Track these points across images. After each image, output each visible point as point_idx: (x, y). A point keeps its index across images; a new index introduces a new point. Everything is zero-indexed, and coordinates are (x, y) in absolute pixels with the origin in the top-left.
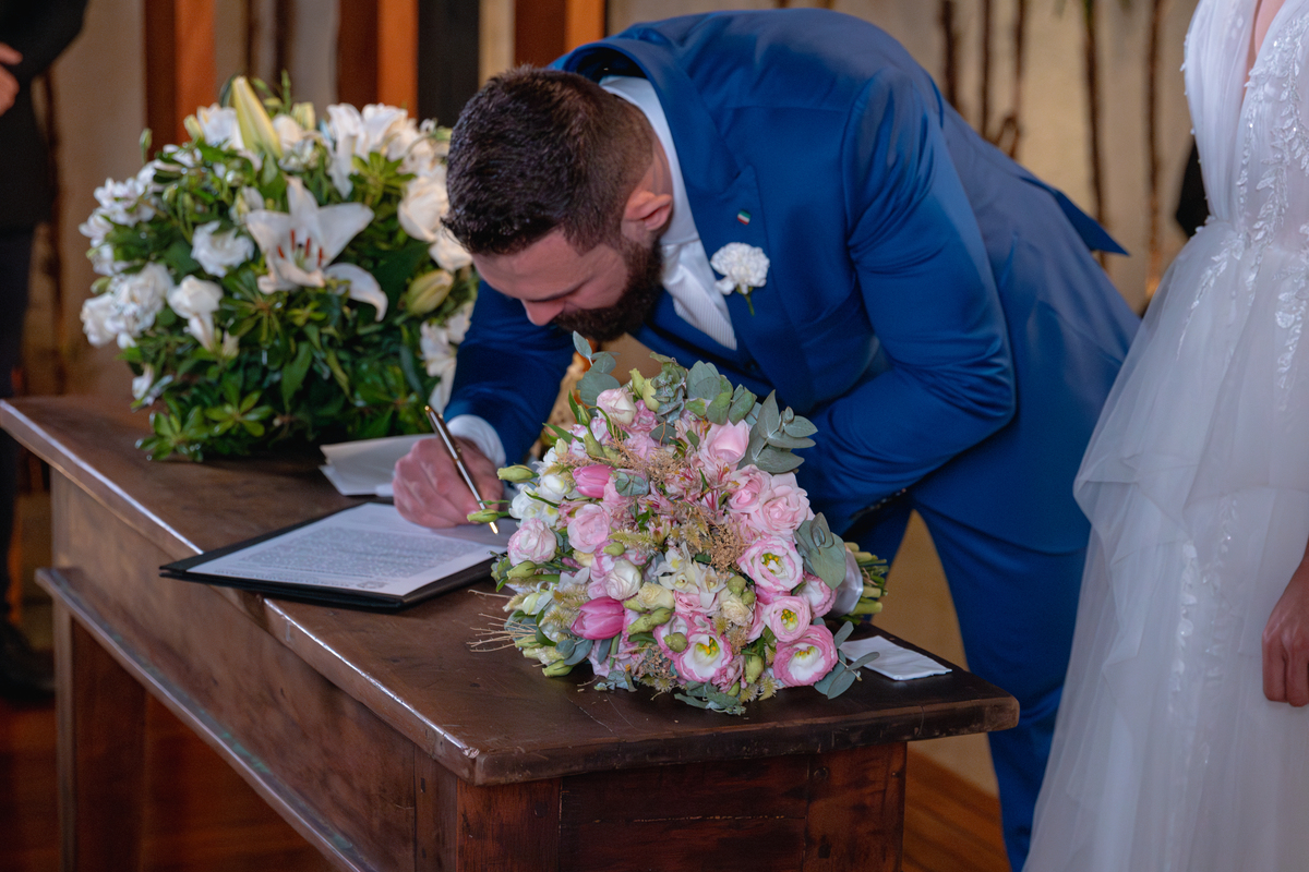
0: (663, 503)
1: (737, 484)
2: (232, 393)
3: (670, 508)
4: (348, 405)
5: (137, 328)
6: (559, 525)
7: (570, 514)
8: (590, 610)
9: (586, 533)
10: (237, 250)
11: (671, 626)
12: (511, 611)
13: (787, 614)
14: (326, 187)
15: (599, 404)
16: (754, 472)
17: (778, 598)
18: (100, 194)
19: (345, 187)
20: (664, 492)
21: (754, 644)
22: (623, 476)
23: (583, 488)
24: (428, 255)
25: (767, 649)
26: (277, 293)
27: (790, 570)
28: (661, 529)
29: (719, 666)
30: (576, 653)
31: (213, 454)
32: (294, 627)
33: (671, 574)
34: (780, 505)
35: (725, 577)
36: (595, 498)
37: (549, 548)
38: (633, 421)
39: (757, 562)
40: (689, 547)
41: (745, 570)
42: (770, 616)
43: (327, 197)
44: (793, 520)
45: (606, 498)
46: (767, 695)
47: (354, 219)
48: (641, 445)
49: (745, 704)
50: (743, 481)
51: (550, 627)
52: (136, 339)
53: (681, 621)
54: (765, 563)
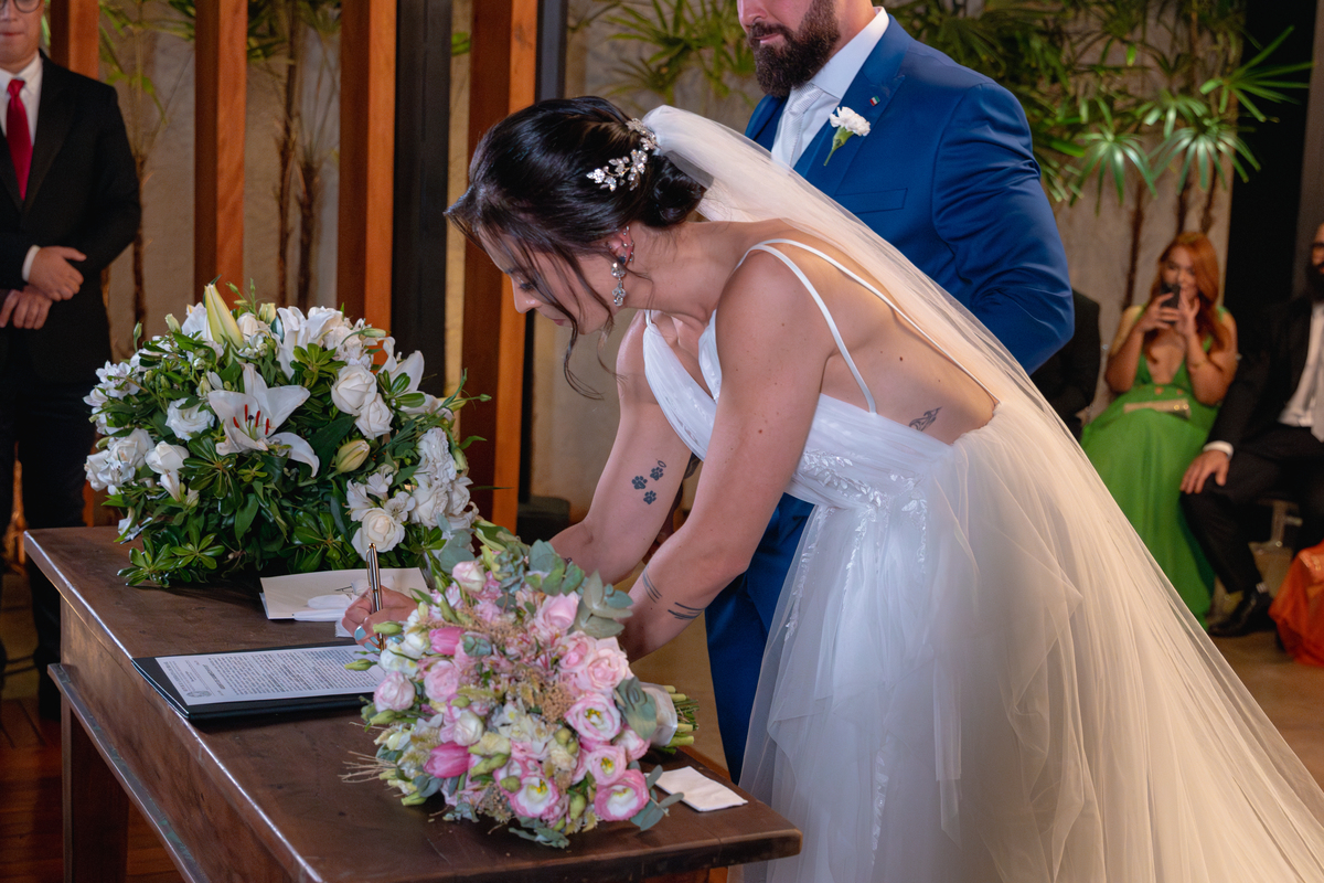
0: (503, 663)
1: (566, 648)
2: (194, 535)
3: (510, 668)
4: (288, 544)
5: (122, 479)
6: (418, 676)
7: (427, 669)
8: (440, 754)
9: (440, 686)
10: (200, 421)
11: (508, 769)
12: (380, 745)
13: (605, 762)
14: (273, 371)
15: (455, 574)
16: (581, 637)
17: (598, 747)
18: (99, 372)
19: (290, 372)
20: (505, 654)
21: (578, 785)
22: (470, 640)
23: (437, 648)
24: (354, 425)
25: (589, 789)
26: (230, 456)
27: (608, 724)
28: (500, 687)
29: (548, 805)
30: (430, 786)
31: (178, 583)
32: (203, 750)
33: (509, 725)
34: (603, 665)
35: (553, 730)
36: (448, 656)
37: (408, 697)
38: (483, 589)
39: (581, 717)
40: (524, 702)
41: (571, 722)
42: (591, 763)
43: (275, 380)
44: (613, 679)
45: (457, 656)
46: (590, 826)
47: (295, 397)
48: (487, 609)
49: (569, 837)
50: (572, 645)
51: (408, 765)
52: (119, 489)
53: (516, 764)
54: (588, 717)
